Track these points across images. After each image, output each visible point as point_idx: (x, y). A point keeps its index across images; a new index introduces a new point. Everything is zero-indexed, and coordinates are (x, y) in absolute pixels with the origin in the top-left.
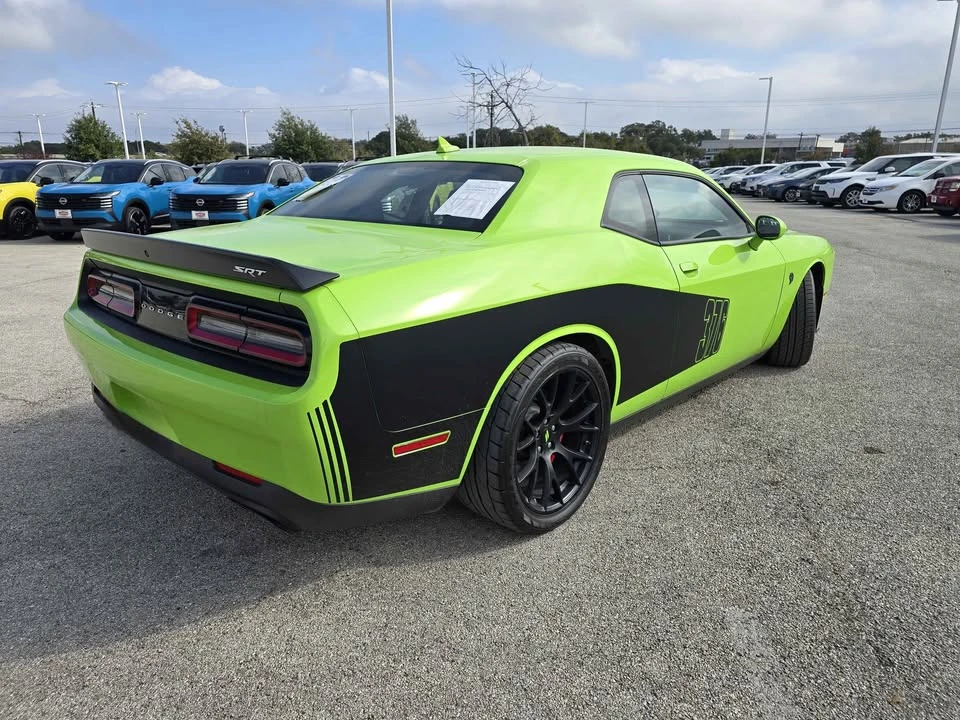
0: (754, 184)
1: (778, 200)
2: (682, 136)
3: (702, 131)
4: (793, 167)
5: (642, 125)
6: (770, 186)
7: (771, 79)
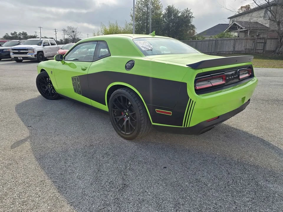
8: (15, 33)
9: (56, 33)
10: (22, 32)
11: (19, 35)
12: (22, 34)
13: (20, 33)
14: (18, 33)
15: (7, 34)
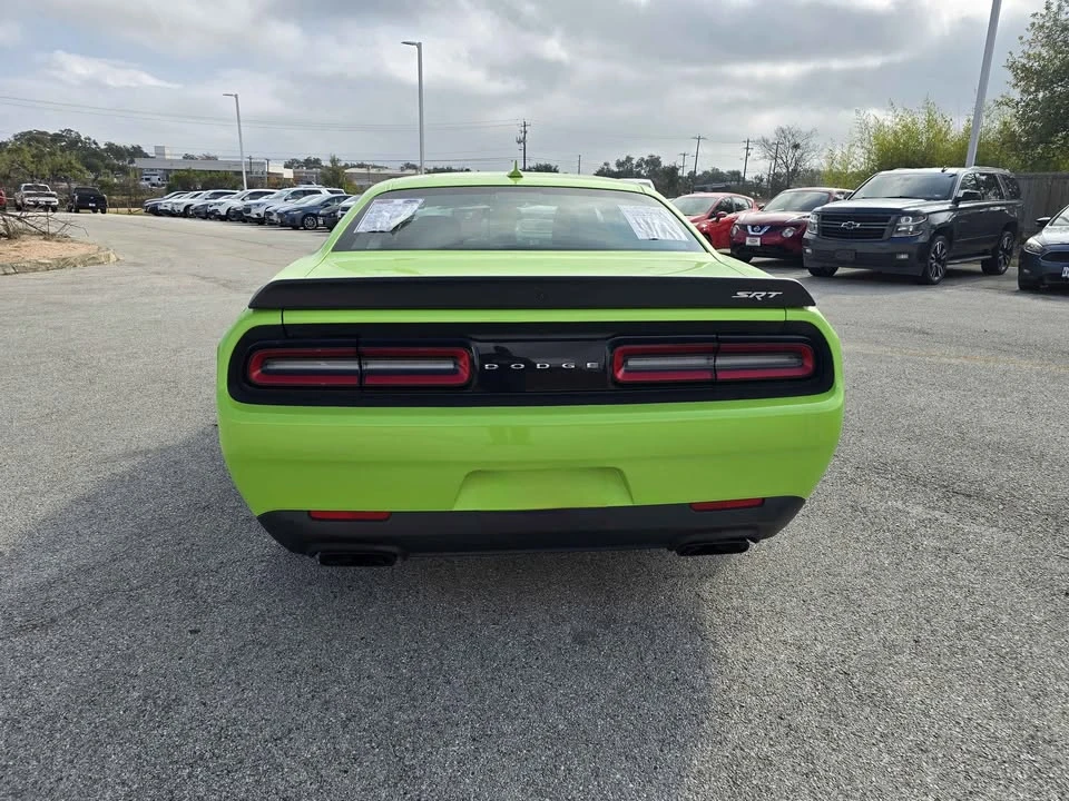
0: (261, 211)
1: (296, 228)
2: (105, 150)
3: (129, 146)
4: (294, 193)
5: (45, 133)
6: (286, 212)
7: (236, 96)
8: (629, 159)
9: (748, 155)
10: (646, 158)
11: (639, 165)
12: (647, 163)
13: (642, 159)
14: (634, 162)
15: (606, 164)
